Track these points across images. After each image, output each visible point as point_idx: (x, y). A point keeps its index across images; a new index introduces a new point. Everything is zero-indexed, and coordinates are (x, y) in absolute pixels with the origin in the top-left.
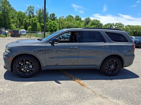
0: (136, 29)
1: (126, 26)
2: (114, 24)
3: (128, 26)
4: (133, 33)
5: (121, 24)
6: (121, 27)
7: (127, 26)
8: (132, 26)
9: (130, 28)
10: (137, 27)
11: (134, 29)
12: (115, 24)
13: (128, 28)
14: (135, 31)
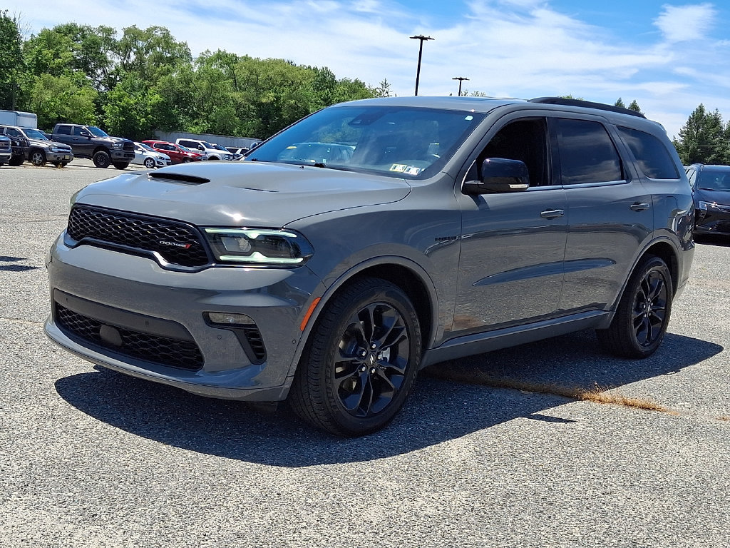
0: (271, 84)
1: (201, 60)
2: (109, 31)
3: (220, 56)
4: (259, 116)
5: (166, 40)
6: (171, 60)
7: (210, 61)
8: (246, 58)
9: (233, 76)
10: (278, 68)
11: (260, 90)
12: (119, 37)
13: (220, 76)
14: (272, 103)
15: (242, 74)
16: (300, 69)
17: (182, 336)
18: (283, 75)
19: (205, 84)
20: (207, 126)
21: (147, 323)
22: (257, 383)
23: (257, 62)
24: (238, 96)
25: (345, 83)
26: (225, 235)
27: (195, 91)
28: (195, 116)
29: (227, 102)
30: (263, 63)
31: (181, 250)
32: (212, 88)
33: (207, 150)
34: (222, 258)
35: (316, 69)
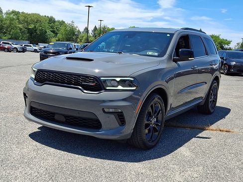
1: (7, 13)
3: (13, 12)
4: (28, 33)
7: (10, 14)
8: (23, 13)
9: (18, 19)
11: (28, 24)
13: (13, 19)
14: (33, 28)
15: (21, 18)
16: (42, 16)
17: (93, 117)
18: (37, 19)
19: (8, 22)
20: (10, 36)
21: (78, 113)
22: (121, 133)
23: (27, 14)
24: (20, 26)
25: (58, 21)
26: (107, 80)
27: (4, 24)
28: (5, 33)
29: (17, 28)
30: (29, 14)
31: (92, 86)
32: (11, 24)
33: (12, 45)
34: (107, 88)
35: (48, 17)
